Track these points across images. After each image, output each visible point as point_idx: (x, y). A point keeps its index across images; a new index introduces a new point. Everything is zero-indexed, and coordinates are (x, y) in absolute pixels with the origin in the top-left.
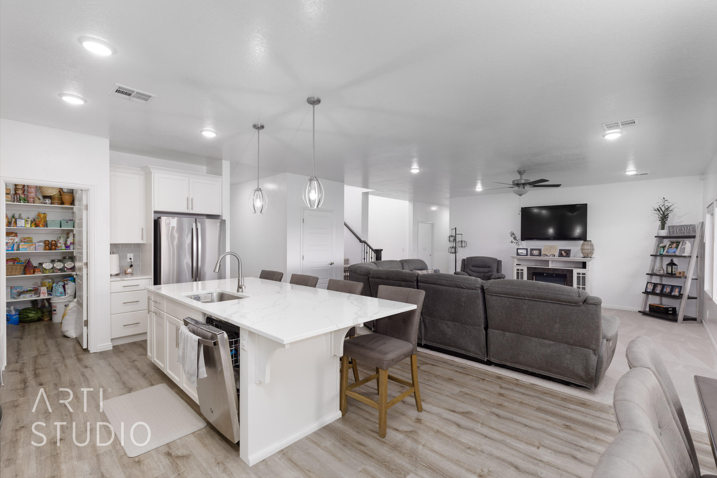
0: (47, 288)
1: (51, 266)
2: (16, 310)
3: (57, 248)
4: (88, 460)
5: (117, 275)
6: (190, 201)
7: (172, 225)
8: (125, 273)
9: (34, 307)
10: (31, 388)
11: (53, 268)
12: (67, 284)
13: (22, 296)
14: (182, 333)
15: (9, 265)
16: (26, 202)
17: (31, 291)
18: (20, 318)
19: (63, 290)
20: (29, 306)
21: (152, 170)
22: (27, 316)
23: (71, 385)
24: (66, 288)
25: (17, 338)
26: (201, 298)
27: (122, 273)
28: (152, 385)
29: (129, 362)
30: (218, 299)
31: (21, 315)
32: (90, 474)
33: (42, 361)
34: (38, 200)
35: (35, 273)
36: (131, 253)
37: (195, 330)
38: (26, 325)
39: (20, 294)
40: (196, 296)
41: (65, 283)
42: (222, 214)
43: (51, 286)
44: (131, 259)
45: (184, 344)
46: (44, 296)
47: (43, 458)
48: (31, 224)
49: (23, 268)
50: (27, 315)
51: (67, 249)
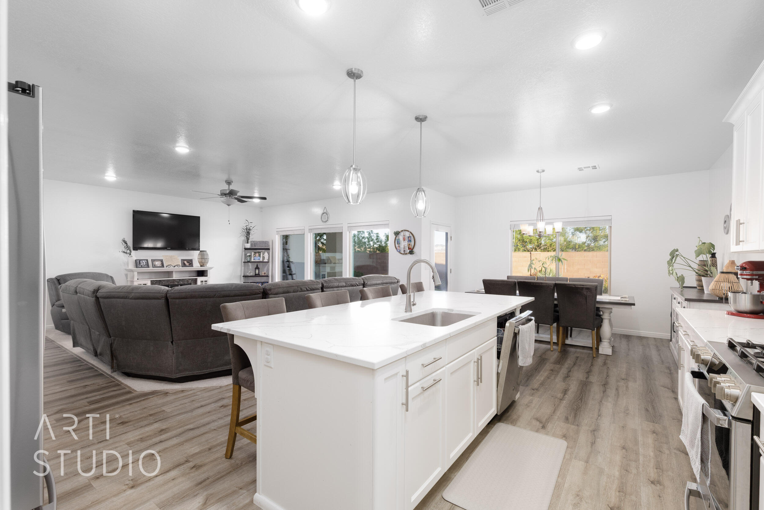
4: (596, 464)
32: (600, 452)
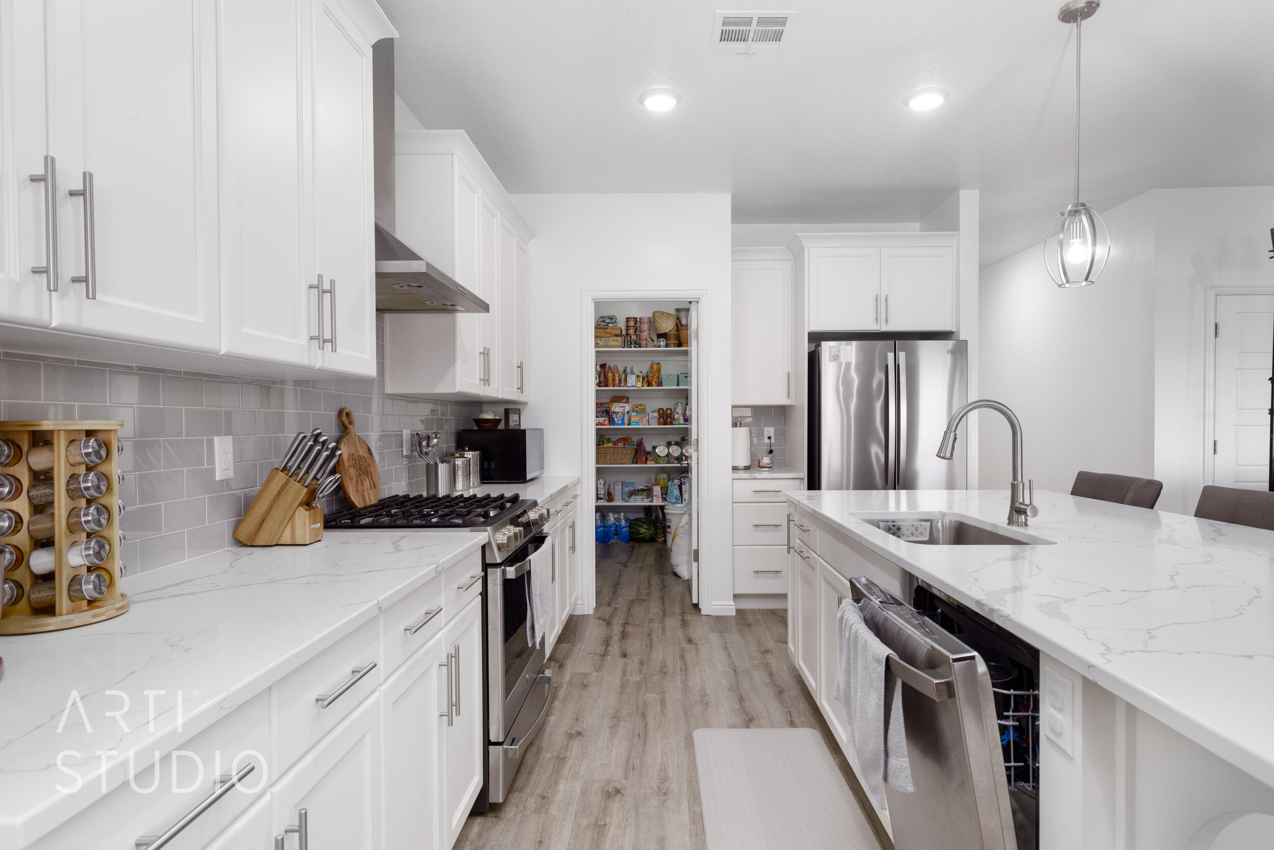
0: (661, 488)
1: (666, 451)
2: (627, 520)
3: (674, 422)
5: (747, 468)
6: (881, 303)
7: (844, 360)
8: (759, 466)
9: (647, 517)
10: (610, 657)
11: (668, 455)
12: (684, 483)
13: (633, 497)
14: (844, 620)
15: (619, 448)
16: (637, 346)
17: (642, 490)
18: (631, 533)
19: (678, 494)
20: (642, 515)
21: (805, 244)
22: (637, 531)
23: (661, 671)
24: (683, 490)
25: (621, 564)
26: (903, 530)
27: (754, 465)
28: (792, 724)
29: (758, 651)
30: (952, 537)
31: (633, 528)
33: (638, 610)
34: (650, 341)
35: (648, 462)
36: (770, 426)
37: (878, 623)
38: (637, 545)
39: (632, 494)
40: (891, 524)
41: (681, 481)
42: (958, 327)
43: (666, 486)
44: (769, 438)
45: (849, 658)
46: (657, 502)
47: (584, 822)
48: (643, 382)
49: (634, 452)
50: (637, 529)
51: (686, 423)
